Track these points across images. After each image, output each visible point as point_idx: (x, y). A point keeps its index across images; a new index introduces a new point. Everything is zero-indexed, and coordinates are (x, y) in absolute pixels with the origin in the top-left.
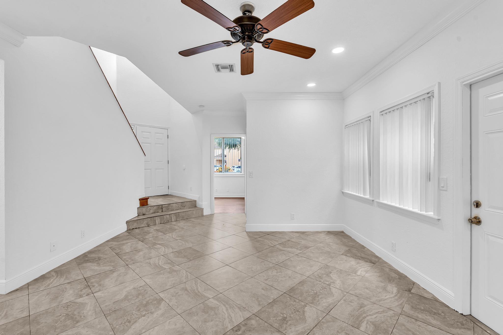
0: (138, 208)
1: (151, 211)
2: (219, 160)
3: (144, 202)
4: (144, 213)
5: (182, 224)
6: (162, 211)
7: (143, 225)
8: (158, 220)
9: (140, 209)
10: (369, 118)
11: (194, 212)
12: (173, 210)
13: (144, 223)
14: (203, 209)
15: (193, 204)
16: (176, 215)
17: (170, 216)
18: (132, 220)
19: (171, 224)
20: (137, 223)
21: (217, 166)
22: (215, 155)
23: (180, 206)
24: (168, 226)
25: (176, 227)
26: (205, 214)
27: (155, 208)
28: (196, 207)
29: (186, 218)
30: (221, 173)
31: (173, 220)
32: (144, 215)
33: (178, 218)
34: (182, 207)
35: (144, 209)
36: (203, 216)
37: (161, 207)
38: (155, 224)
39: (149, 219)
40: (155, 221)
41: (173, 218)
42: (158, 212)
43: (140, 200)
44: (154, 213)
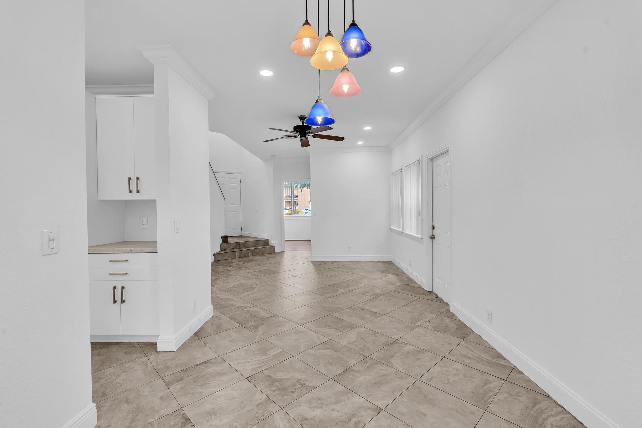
0: (221, 244)
1: (231, 247)
2: (289, 202)
3: (225, 239)
4: (225, 248)
5: (258, 257)
6: (240, 248)
7: (226, 258)
8: (237, 255)
9: (222, 245)
10: (401, 171)
11: (267, 249)
12: (249, 247)
13: (227, 256)
14: (275, 247)
15: (266, 242)
16: (252, 251)
17: (247, 251)
18: (218, 253)
19: (249, 258)
20: (222, 256)
21: (287, 209)
22: (285, 196)
23: (254, 244)
24: (246, 259)
25: (253, 259)
26: (276, 251)
27: (234, 244)
28: (268, 245)
29: (261, 254)
30: (291, 216)
31: (250, 256)
32: (225, 250)
33: (254, 253)
34: (257, 245)
35: (225, 245)
36: (274, 252)
37: (239, 244)
38: (235, 258)
39: (231, 253)
40: (235, 255)
41: (249, 253)
42: (236, 248)
43: (222, 237)
44: (234, 249)
